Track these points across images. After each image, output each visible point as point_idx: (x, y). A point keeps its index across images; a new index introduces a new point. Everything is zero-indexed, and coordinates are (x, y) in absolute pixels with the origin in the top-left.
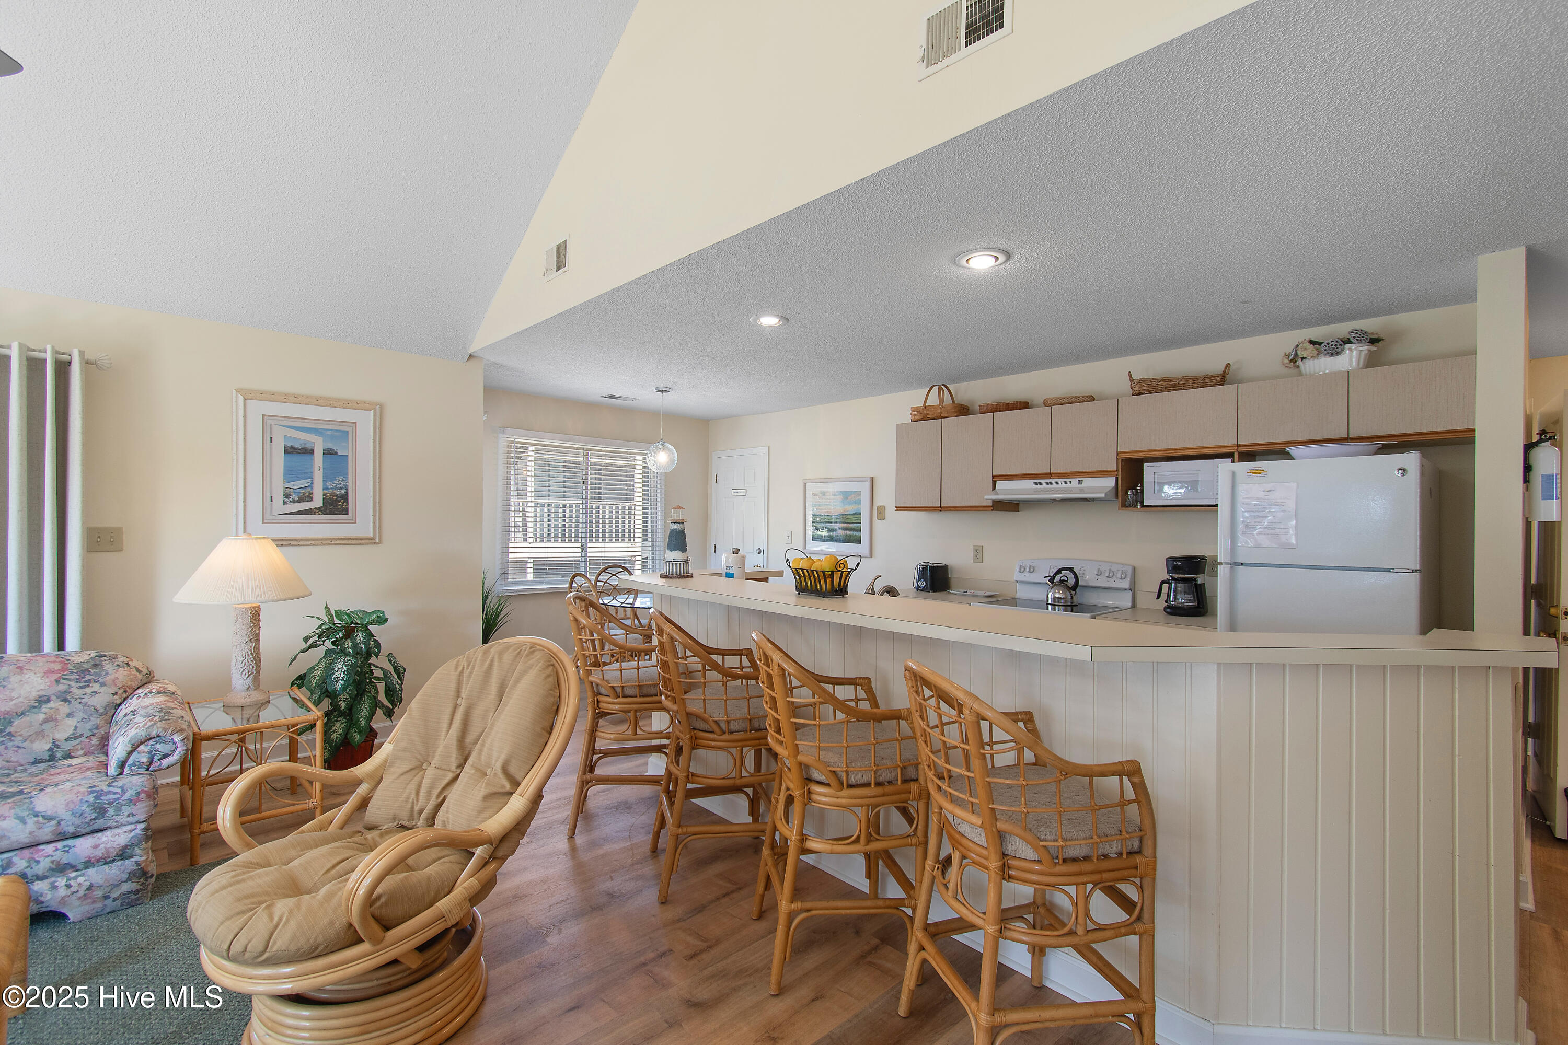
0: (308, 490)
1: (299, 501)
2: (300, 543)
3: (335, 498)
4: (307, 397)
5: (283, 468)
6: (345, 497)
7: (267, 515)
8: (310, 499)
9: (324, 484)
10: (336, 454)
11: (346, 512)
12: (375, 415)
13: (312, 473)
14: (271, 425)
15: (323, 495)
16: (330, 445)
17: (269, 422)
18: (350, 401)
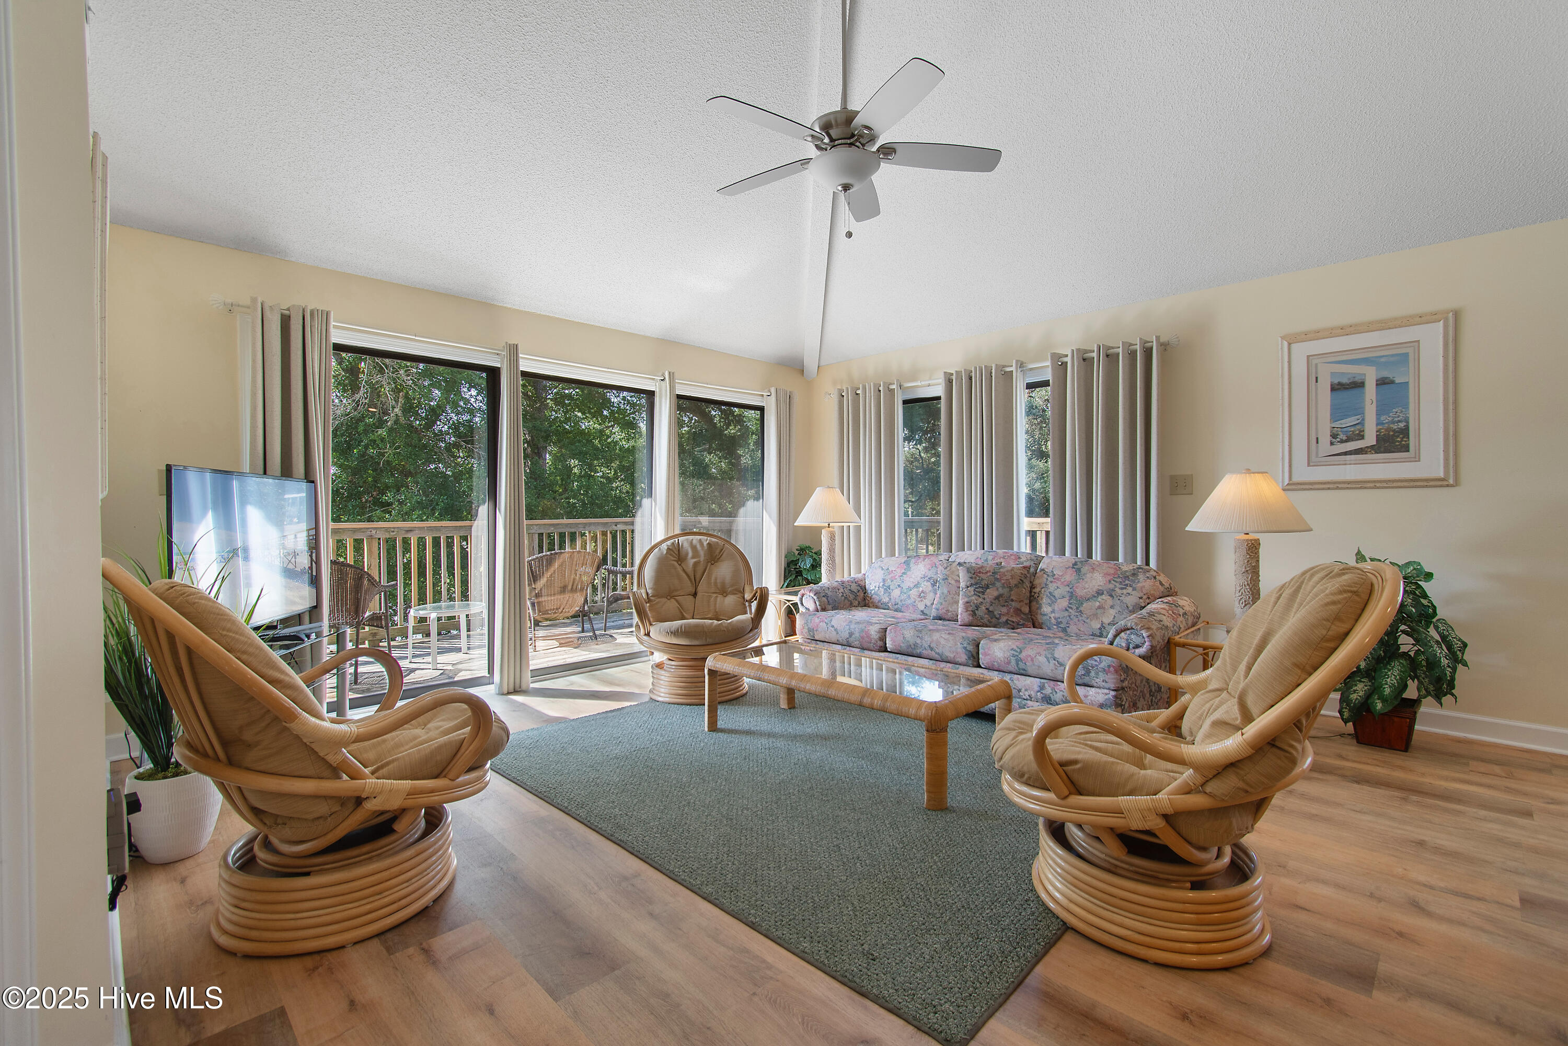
0: (1358, 427)
1: (1346, 441)
2: (1349, 486)
3: (1391, 433)
4: (1356, 325)
5: (1329, 407)
6: (1405, 432)
7: (1313, 458)
8: (1361, 436)
9: (1378, 419)
10: (1392, 382)
11: (1406, 449)
12: (1446, 327)
13: (1363, 408)
14: (1316, 365)
15: (1377, 432)
16: (1385, 374)
17: (1314, 361)
18: (1410, 317)
